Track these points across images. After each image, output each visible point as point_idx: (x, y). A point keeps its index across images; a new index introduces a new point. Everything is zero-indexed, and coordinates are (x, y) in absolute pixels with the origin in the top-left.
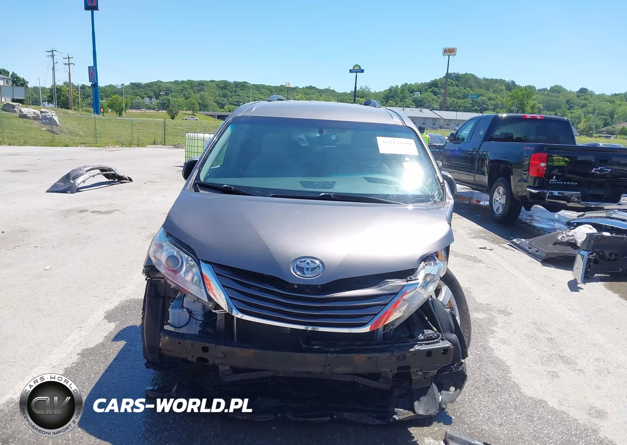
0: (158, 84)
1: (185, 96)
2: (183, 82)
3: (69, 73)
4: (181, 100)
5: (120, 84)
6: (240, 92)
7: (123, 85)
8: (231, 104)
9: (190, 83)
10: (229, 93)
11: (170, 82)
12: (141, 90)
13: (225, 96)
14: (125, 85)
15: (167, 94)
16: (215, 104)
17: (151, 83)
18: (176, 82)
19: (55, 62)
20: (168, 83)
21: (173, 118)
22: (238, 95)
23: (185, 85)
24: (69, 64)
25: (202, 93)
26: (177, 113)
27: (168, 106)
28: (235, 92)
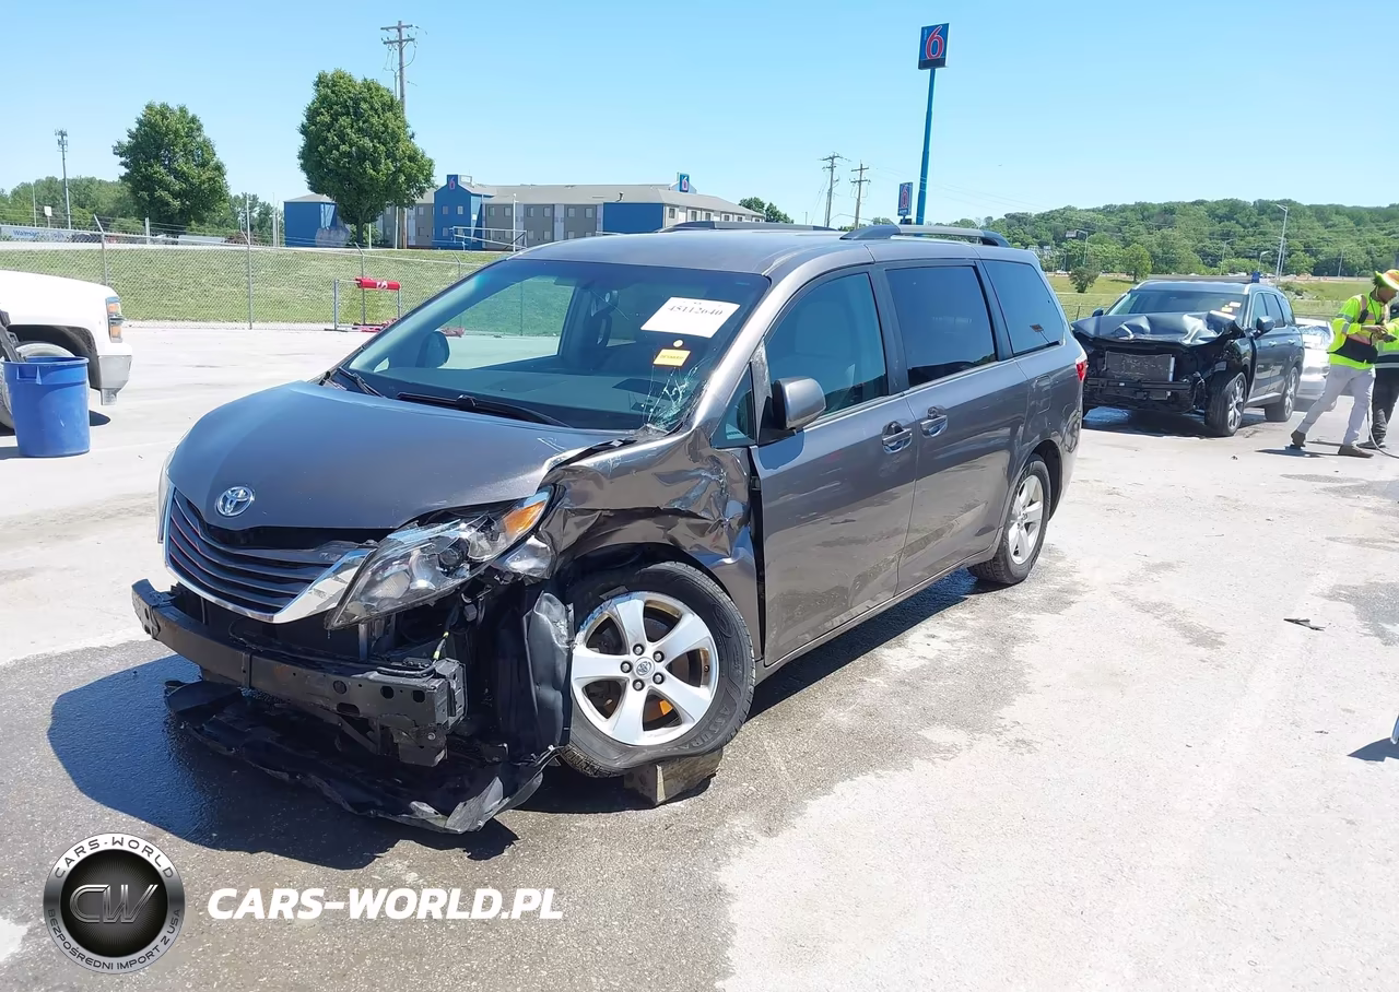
0: (1065, 215)
1: (1124, 239)
2: (1124, 208)
3: (859, 200)
4: (1112, 249)
5: (983, 218)
6: (1269, 226)
7: (991, 218)
8: (1238, 255)
9: (1143, 211)
10: (1239, 229)
11: (1093, 210)
12: (1028, 229)
13: (1226, 236)
14: (995, 219)
15: (1081, 237)
16: (1197, 257)
17: (1051, 212)
18: (1108, 211)
19: (835, 179)
20: (1088, 210)
21: (1081, 290)
22: (1264, 234)
23: (1129, 214)
24: (860, 182)
25: (1165, 231)
26: (1091, 279)
27: (1079, 263)
28: (1256, 225)
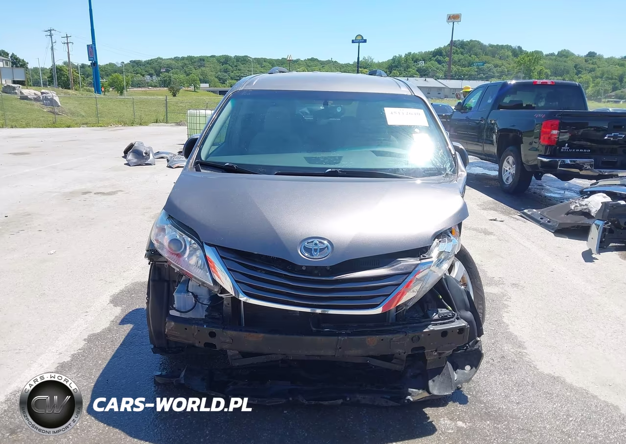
0: (158, 61)
1: (185, 72)
2: (183, 58)
3: (68, 52)
4: (182, 76)
5: (120, 62)
6: (241, 67)
7: (123, 63)
8: (232, 78)
9: (191, 59)
10: (230, 67)
11: (170, 59)
12: (142, 67)
13: (226, 71)
14: (125, 63)
15: (167, 71)
16: (217, 80)
17: (151, 60)
18: (176, 59)
19: (53, 41)
20: (168, 59)
21: (174, 95)
22: (239, 70)
23: (187, 62)
24: (67, 43)
25: (203, 69)
26: (178, 90)
27: (169, 83)
28: (236, 66)
